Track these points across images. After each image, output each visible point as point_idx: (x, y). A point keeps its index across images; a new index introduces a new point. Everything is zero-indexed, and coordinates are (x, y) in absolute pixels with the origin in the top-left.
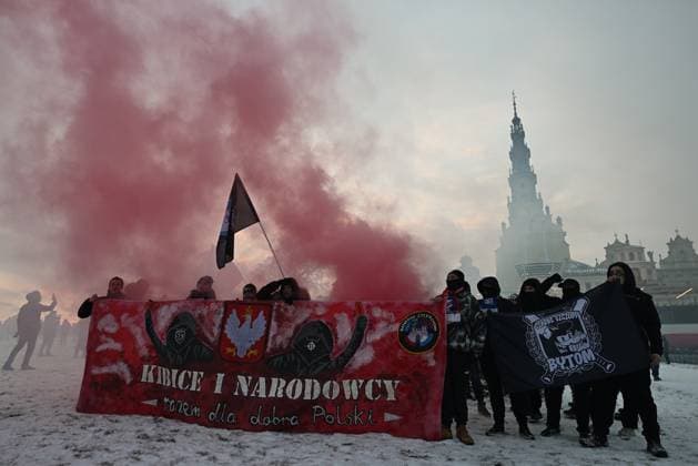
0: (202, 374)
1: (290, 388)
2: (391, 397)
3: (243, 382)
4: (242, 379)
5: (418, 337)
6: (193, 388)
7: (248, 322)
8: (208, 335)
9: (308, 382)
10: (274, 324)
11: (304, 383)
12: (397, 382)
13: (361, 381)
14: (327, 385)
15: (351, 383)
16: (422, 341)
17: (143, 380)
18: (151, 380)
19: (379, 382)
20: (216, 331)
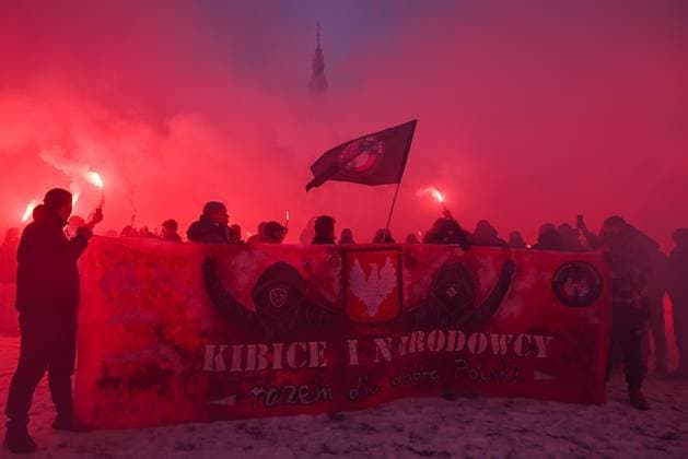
0: (324, 344)
1: (431, 339)
2: (542, 354)
3: (382, 346)
4: (380, 342)
5: (576, 291)
6: (314, 363)
7: (374, 272)
8: (327, 296)
9: (452, 334)
10: (405, 271)
11: (447, 335)
12: (549, 338)
13: (511, 336)
14: (473, 338)
15: (500, 338)
16: (581, 295)
17: (207, 368)
18: (221, 367)
19: (529, 337)
20: (337, 287)
